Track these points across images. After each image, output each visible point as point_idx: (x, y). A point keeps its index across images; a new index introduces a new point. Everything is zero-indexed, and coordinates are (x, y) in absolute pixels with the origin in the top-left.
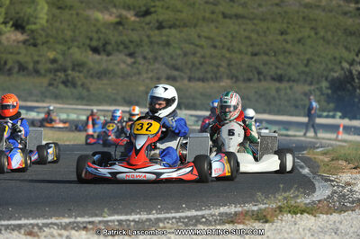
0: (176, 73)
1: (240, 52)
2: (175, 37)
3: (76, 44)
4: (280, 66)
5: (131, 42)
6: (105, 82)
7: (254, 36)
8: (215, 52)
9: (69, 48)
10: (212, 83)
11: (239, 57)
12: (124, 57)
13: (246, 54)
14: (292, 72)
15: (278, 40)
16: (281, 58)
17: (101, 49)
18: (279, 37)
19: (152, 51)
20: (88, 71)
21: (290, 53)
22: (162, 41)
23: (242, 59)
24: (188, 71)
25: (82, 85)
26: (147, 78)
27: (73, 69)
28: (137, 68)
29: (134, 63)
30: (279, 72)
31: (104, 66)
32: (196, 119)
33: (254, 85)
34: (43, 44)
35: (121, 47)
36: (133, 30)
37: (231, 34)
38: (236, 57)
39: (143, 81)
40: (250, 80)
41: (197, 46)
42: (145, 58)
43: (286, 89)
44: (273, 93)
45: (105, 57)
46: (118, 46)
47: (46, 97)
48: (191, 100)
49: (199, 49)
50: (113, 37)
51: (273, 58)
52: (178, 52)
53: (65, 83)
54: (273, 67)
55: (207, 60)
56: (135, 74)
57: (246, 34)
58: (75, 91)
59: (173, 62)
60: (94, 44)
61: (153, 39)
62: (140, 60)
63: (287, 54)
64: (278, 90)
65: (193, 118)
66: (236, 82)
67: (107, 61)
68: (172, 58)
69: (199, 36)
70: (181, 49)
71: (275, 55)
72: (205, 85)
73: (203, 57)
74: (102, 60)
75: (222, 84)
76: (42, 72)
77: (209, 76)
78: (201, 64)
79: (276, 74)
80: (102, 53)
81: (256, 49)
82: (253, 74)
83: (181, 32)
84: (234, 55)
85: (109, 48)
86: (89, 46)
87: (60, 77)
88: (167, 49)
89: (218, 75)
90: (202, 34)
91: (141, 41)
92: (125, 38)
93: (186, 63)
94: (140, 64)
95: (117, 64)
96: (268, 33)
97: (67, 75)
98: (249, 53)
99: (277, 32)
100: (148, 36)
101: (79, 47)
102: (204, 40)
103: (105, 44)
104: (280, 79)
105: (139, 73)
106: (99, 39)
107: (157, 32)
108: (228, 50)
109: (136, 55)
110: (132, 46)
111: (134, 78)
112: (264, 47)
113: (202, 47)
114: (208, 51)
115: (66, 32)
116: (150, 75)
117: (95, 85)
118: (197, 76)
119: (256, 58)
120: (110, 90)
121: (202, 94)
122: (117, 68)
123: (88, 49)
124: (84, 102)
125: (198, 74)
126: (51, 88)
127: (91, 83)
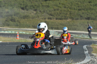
0: (51, 17)
1: (74, 9)
2: (51, 4)
3: (15, 6)
4: (89, 14)
5: (35, 5)
6: (26, 20)
7: (79, 3)
8: (66, 9)
9: (13, 8)
10: (64, 20)
11: (74, 11)
12: (33, 11)
13: (76, 10)
14: (93, 16)
15: (88, 5)
16: (89, 11)
17: (25, 8)
18: (88, 4)
19: (43, 9)
20: (20, 16)
21: (92, 9)
22: (46, 5)
23: (75, 12)
24: (55, 16)
25: (18, 21)
26: (41, 18)
27: (15, 15)
28: (38, 15)
29: (36, 13)
30: (88, 16)
31: (26, 14)
32: (58, 33)
33: (79, 21)
34: (3, 6)
35: (32, 7)
36: (36, 1)
37: (71, 3)
38: (73, 11)
39: (40, 19)
40: (77, 19)
41: (59, 7)
42: (40, 11)
43: (91, 22)
44: (86, 24)
45: (26, 11)
46: (31, 7)
47: (4, 25)
48: (56, 26)
49: (60, 8)
50: (29, 4)
51: (86, 11)
52: (52, 9)
53: (12, 20)
54: (86, 14)
55: (63, 12)
56: (36, 17)
57: (77, 2)
58: (15, 23)
59: (50, 13)
60: (22, 6)
61: (43, 4)
62: (38, 12)
63: (91, 10)
64: (88, 23)
65: (57, 33)
66: (73, 20)
67: (27, 12)
68: (50, 11)
69: (60, 4)
70: (53, 8)
71: (87, 10)
72: (62, 21)
73: (61, 11)
74: (25, 12)
75: (68, 20)
76: (4, 16)
77: (63, 17)
78: (60, 13)
79: (87, 17)
80: (25, 9)
81: (80, 8)
82: (79, 17)
83: (53, 2)
84: (72, 10)
85: (27, 8)
86: (20, 7)
87: (10, 18)
88: (48, 8)
89: (66, 17)
90: (61, 3)
91: (39, 5)
92: (33, 4)
93: (55, 13)
94: (38, 13)
95: (31, 13)
96: (84, 2)
97: (12, 18)
98: (78, 10)
99: (88, 2)
100: (41, 4)
101: (17, 8)
102: (61, 5)
103: (26, 7)
104: (88, 19)
105: (38, 17)
106: (24, 5)
107: (44, 2)
108: (70, 8)
109: (37, 10)
110: (36, 7)
111: (36, 19)
112: (83, 7)
113: (61, 7)
114: (63, 9)
115: (12, 2)
116: (42, 17)
117: (22, 21)
118: (59, 18)
119: (80, 11)
120: (28, 23)
121: (60, 24)
122: (30, 15)
123: (20, 8)
124: (18, 27)
125: (59, 17)
126: (6, 22)
127: (21, 20)
